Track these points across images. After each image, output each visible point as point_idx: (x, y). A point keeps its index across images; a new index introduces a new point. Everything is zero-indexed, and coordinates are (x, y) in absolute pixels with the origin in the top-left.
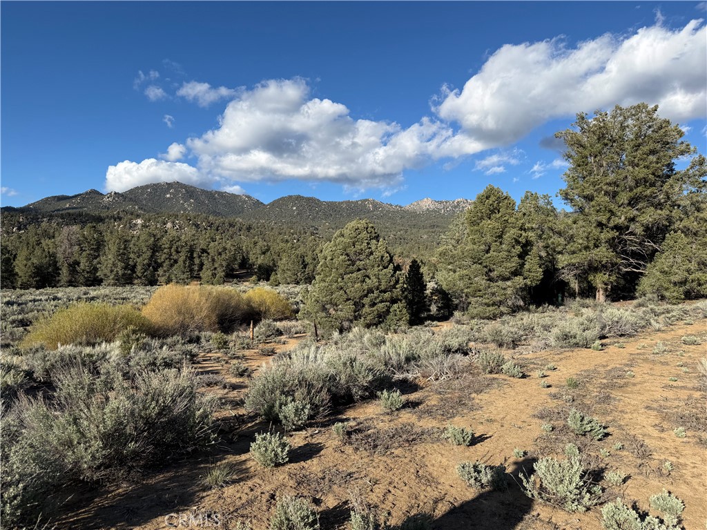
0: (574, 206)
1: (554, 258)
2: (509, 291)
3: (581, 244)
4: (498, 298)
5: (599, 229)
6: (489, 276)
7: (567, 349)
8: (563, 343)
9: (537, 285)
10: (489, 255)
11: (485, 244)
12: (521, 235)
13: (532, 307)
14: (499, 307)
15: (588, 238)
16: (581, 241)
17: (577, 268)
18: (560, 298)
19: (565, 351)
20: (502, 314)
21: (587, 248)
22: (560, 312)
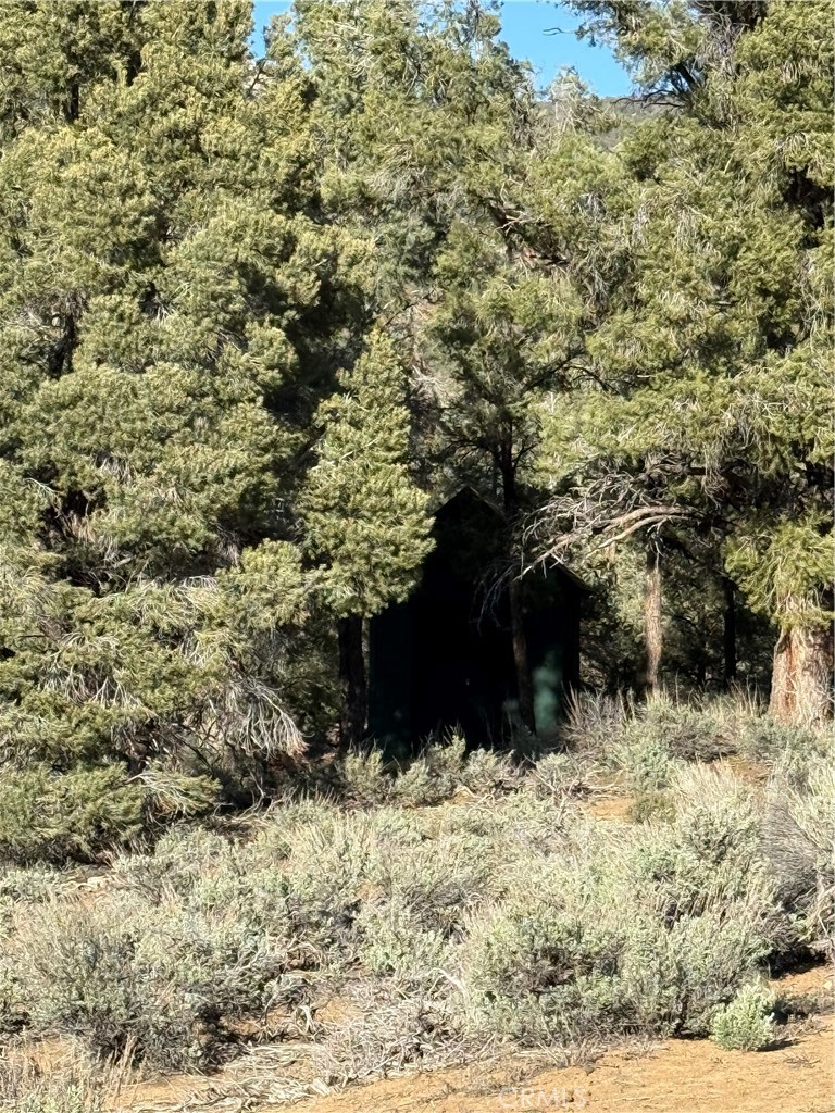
0: (640, 50)
1: (506, 417)
2: (206, 654)
3: (679, 324)
4: (131, 708)
5: (793, 224)
6: (69, 538)
7: (556, 1052)
8: (533, 1011)
9: (393, 609)
10: (67, 384)
11: (42, 302)
12: (290, 241)
13: (363, 767)
14: (135, 767)
15: (721, 279)
16: (676, 304)
17: (653, 487)
18: (545, 701)
19: (545, 1066)
20: (155, 822)
21: (716, 348)
22: (543, 792)
